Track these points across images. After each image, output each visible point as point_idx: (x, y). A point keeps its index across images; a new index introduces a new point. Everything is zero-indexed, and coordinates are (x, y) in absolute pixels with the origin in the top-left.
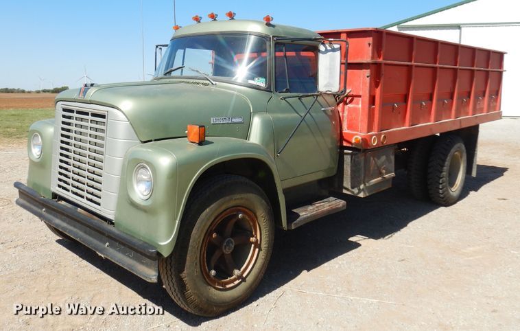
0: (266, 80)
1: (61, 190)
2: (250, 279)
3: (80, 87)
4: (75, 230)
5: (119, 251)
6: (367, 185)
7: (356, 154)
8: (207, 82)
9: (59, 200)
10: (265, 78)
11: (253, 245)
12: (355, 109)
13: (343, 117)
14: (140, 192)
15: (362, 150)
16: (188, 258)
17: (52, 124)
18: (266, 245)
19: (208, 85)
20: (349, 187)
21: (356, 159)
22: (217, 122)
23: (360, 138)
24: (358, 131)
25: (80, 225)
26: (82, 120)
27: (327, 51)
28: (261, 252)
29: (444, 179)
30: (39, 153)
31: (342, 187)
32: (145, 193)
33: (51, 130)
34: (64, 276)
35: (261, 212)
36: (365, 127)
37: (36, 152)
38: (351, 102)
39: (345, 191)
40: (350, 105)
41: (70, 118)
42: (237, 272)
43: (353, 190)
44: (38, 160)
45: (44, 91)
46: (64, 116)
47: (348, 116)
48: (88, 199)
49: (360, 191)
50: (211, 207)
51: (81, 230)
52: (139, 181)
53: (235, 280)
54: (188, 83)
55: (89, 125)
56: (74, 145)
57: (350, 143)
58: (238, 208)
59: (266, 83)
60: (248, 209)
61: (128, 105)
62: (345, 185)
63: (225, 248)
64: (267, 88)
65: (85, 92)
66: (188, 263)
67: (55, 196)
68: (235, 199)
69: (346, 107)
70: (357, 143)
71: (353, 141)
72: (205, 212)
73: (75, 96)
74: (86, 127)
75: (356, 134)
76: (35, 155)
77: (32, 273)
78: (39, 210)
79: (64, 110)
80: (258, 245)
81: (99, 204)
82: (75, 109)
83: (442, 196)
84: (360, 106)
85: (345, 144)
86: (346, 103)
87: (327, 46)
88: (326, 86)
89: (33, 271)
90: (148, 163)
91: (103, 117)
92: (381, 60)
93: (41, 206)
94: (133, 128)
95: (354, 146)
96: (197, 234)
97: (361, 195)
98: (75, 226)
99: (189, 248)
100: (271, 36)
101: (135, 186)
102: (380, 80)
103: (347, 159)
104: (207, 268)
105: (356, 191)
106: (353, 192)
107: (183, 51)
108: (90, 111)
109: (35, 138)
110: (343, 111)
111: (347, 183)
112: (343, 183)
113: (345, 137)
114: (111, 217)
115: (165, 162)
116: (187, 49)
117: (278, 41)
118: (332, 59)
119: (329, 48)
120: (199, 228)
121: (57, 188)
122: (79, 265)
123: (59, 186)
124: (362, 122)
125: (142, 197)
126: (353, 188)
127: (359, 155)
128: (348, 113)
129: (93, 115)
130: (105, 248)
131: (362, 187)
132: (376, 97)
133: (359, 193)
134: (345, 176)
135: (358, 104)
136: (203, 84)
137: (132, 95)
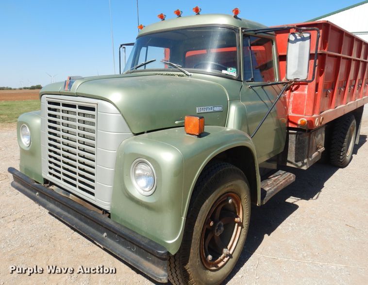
0: (237, 70)
1: (51, 177)
2: (235, 256)
3: (64, 81)
4: (70, 216)
5: (119, 242)
6: (310, 159)
7: (301, 134)
8: (182, 73)
9: (50, 185)
10: (236, 68)
11: (237, 224)
12: (300, 96)
13: (289, 102)
14: (140, 188)
15: (306, 131)
16: (192, 250)
17: (39, 115)
18: (247, 223)
19: (183, 76)
20: (293, 161)
21: (301, 138)
22: (203, 112)
23: (306, 120)
24: (302, 114)
25: (74, 212)
26: (68, 112)
27: (296, 40)
28: (243, 229)
29: (345, 148)
30: (28, 142)
31: (286, 161)
32: (147, 189)
33: (39, 122)
34: (60, 251)
35: (244, 194)
36: (311, 110)
37: (25, 141)
38: (296, 89)
39: (288, 164)
40: (295, 92)
41: (55, 110)
42: (225, 251)
43: (297, 163)
44: (28, 149)
45: (25, 88)
46: (49, 109)
47: (293, 101)
48: (80, 188)
49: (304, 164)
50: (209, 198)
51: (76, 216)
52: (139, 177)
53: (224, 258)
54: (162, 74)
55: (77, 117)
56: (63, 136)
57: (296, 124)
58: (227, 195)
59: (237, 73)
60: (235, 193)
61: (117, 96)
62: (289, 159)
63: (217, 231)
64: (238, 78)
65: (70, 85)
66: (191, 255)
67: (46, 181)
68: (227, 187)
69: (292, 94)
70: (303, 124)
71: (299, 123)
72: (205, 204)
73: (60, 89)
74: (74, 120)
75: (303, 117)
76: (25, 144)
77: (31, 248)
78: (33, 194)
79: (50, 103)
80: (240, 224)
81: (93, 194)
82: (61, 102)
83: (341, 160)
84: (306, 92)
85: (290, 125)
86: (292, 91)
87: (297, 35)
88: (294, 74)
89: (31, 246)
90: (149, 158)
91: (93, 109)
92: (326, 51)
93: (34, 190)
94: (125, 120)
95: (299, 127)
96: (198, 226)
97: (305, 168)
98: (69, 212)
99: (193, 241)
100: (240, 28)
101: (134, 182)
102: (324, 69)
103: (292, 138)
104: (204, 254)
105: (300, 164)
106: (296, 165)
107: (146, 48)
108: (77, 104)
109: (24, 129)
110: (289, 98)
111: (291, 157)
112: (287, 157)
113: (291, 119)
114: (107, 208)
115: (168, 157)
116: (149, 47)
117: (246, 33)
118: (301, 49)
119: (299, 38)
120: (200, 220)
121: (48, 175)
122: (72, 238)
123: (50, 174)
124: (307, 106)
125: (142, 192)
126: (297, 161)
127: (304, 134)
128: (294, 99)
129: (81, 107)
130: (103, 238)
131: (305, 161)
132: (320, 84)
133: (302, 166)
134: (289, 152)
135: (303, 90)
136: (179, 75)
137: (120, 87)
